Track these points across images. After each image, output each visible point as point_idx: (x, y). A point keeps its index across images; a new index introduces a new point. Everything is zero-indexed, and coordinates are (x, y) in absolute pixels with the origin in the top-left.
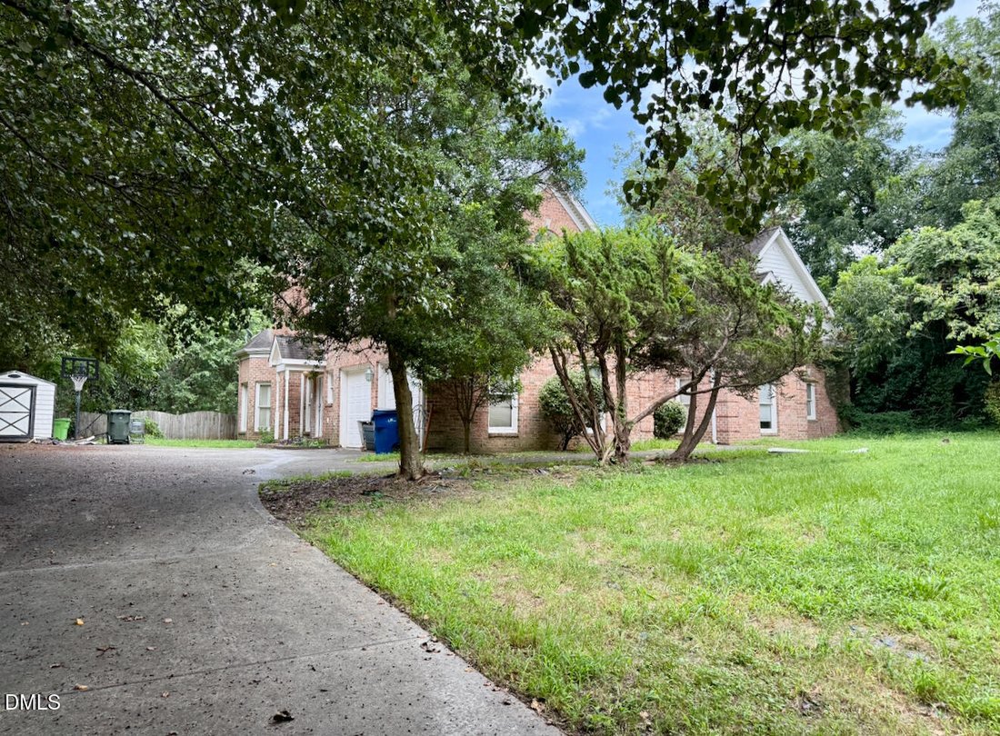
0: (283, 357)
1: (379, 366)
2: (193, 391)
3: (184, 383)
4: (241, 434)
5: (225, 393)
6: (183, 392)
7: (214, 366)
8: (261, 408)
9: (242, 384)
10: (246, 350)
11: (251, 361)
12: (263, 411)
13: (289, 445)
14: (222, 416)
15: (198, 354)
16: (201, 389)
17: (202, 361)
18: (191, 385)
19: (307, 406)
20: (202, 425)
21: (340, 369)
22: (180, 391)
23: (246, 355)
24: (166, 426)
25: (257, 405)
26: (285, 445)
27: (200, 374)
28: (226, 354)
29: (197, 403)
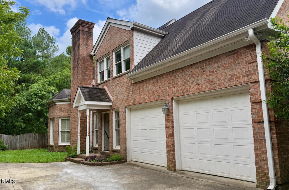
0: (86, 100)
1: (173, 101)
2: (24, 123)
3: (19, 119)
4: (50, 146)
5: (38, 123)
6: (20, 123)
7: (34, 111)
8: (62, 132)
9: (50, 119)
10: (54, 100)
11: (56, 106)
12: (63, 133)
13: (92, 162)
14: (39, 135)
15: (26, 106)
16: (27, 121)
17: (28, 109)
18: (23, 119)
19: (94, 131)
20: (28, 141)
21: (125, 107)
22: (18, 122)
23: (54, 102)
24: (9, 142)
25: (60, 130)
26: (88, 162)
27: (27, 114)
28: (39, 105)
29: (26, 127)
